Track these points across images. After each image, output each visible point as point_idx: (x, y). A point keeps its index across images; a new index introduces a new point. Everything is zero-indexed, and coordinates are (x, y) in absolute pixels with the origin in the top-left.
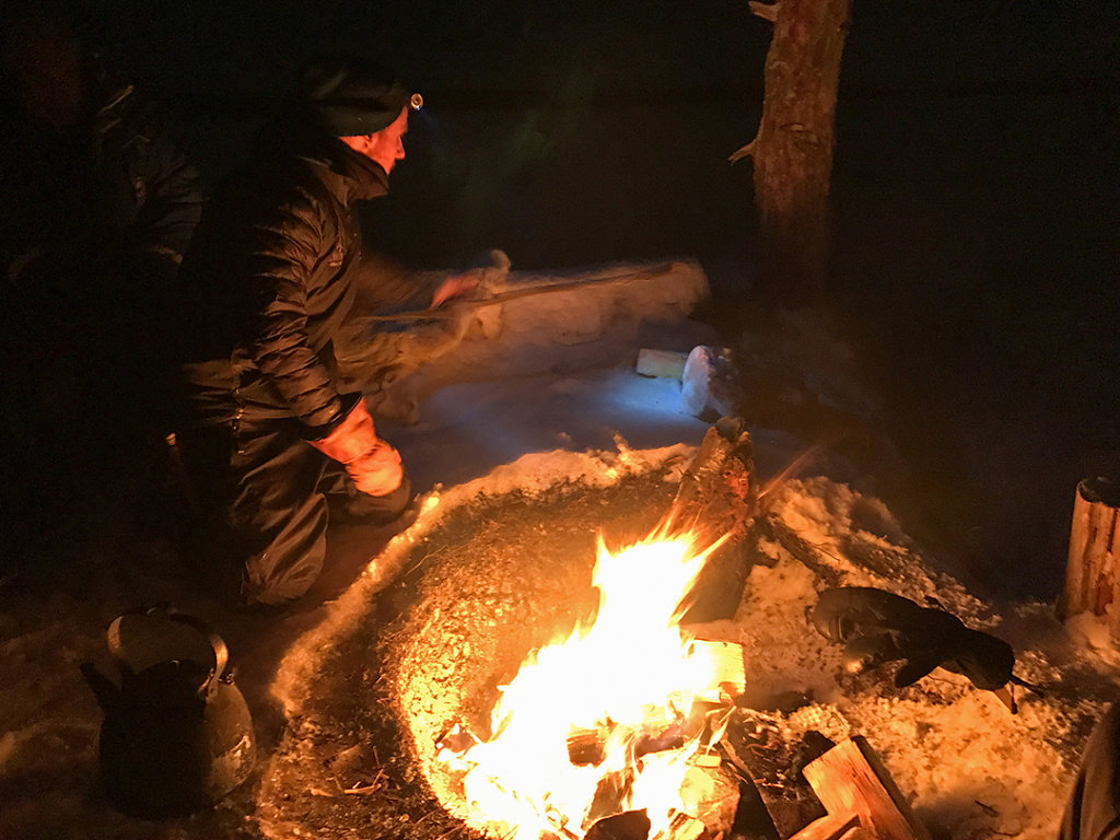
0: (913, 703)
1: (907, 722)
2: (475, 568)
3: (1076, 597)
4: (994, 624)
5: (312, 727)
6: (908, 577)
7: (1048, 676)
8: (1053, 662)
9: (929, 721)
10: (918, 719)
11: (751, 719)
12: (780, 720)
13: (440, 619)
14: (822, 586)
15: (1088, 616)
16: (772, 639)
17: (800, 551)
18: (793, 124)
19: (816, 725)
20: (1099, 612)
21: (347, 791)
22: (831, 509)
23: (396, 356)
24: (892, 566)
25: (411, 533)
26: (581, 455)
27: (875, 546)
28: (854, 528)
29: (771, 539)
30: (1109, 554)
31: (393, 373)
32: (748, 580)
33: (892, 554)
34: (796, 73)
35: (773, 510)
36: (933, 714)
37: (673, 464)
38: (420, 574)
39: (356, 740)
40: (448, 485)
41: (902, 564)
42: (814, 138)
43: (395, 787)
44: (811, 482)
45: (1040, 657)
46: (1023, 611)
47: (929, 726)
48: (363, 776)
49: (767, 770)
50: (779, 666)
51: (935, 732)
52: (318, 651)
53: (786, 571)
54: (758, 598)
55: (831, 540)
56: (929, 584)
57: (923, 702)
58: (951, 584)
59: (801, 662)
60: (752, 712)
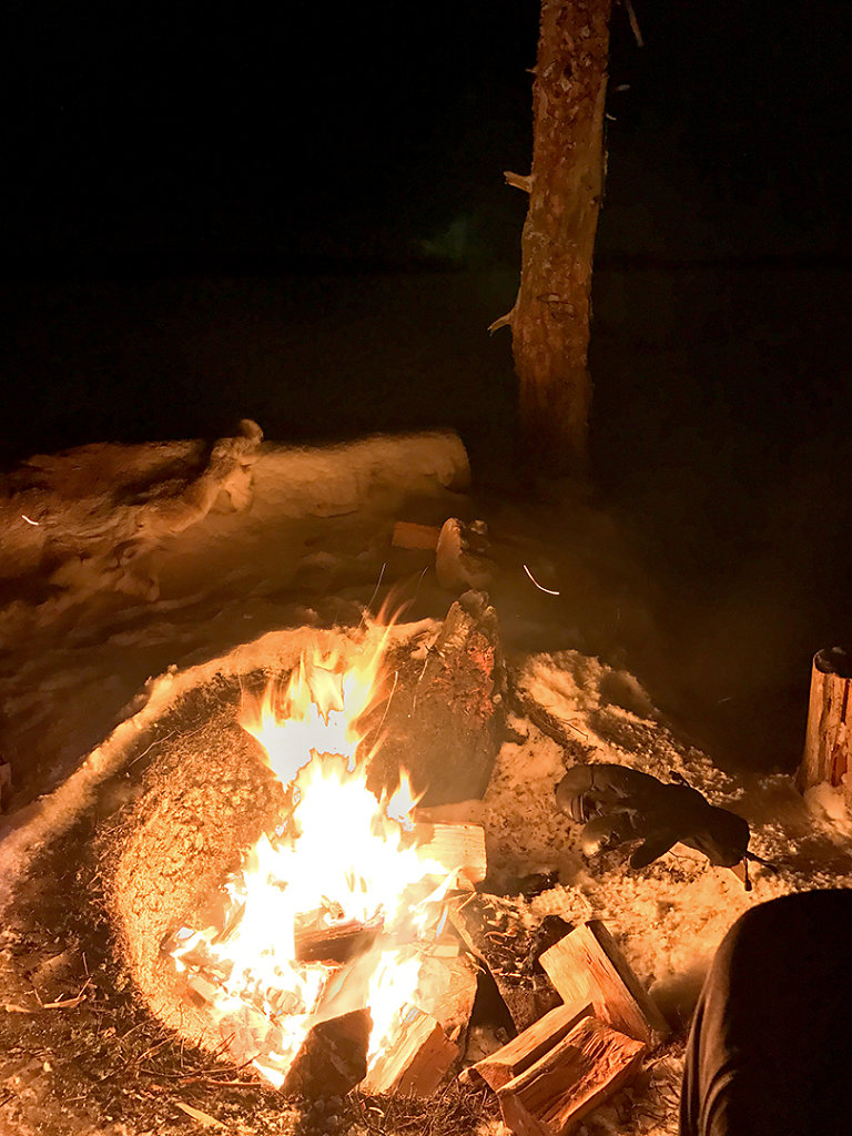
0: (657, 882)
1: (649, 901)
2: (209, 755)
3: (814, 769)
4: (737, 798)
5: (12, 935)
6: (656, 752)
7: (785, 849)
8: (790, 836)
9: (671, 900)
10: (661, 899)
11: (491, 906)
12: (522, 905)
13: (170, 809)
14: (571, 763)
15: (825, 786)
16: (522, 819)
17: (549, 727)
18: (548, 295)
19: (559, 909)
20: (835, 782)
21: (46, 1006)
22: (580, 683)
23: (137, 531)
24: (640, 741)
25: (139, 720)
26: (327, 632)
27: (624, 721)
28: (603, 703)
29: (520, 715)
30: (842, 724)
31: (132, 548)
32: (497, 758)
33: (641, 728)
34: (551, 244)
35: (521, 686)
36: (674, 892)
37: (421, 639)
38: (147, 762)
39: (64, 947)
40: (182, 667)
41: (651, 738)
42: (570, 309)
43: (104, 997)
44: (560, 655)
45: (778, 830)
46: (767, 783)
47: (671, 905)
48: (67, 988)
49: (504, 959)
50: (529, 847)
51: (676, 911)
52: (28, 849)
53: (536, 748)
54: (507, 777)
55: (581, 716)
56: (677, 758)
57: (667, 880)
58: (697, 756)
59: (550, 843)
60: (494, 898)
